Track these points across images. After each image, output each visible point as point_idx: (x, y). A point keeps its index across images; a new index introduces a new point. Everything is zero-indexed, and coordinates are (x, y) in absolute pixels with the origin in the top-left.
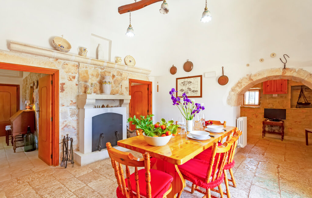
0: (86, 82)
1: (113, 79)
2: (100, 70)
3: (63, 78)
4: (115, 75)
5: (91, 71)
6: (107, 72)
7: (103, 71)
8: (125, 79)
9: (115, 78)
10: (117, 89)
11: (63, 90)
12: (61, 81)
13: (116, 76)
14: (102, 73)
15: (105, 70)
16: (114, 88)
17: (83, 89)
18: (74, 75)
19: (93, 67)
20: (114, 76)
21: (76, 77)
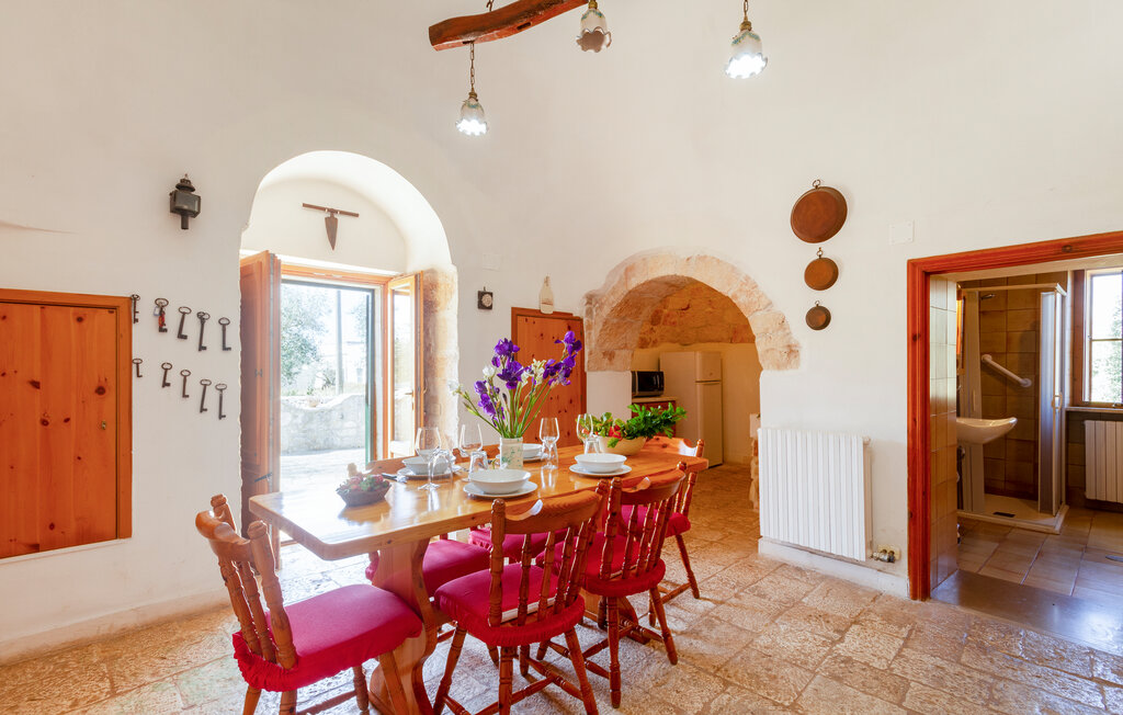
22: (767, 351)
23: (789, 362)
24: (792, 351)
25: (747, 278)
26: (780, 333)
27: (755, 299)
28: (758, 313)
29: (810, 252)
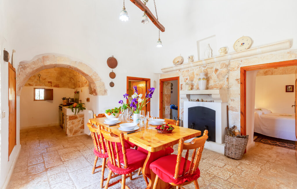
0: (192, 81)
1: (215, 73)
2: (203, 69)
3: (181, 81)
4: (219, 68)
5: (196, 71)
6: (209, 68)
7: (206, 68)
8: (236, 69)
9: (218, 72)
10: (221, 83)
11: (181, 88)
12: (180, 83)
13: (220, 70)
14: (205, 71)
15: (207, 67)
16: (217, 83)
17: (191, 87)
18: (187, 78)
19: (198, 68)
20: (216, 70)
21: (188, 79)
22: (100, 91)
23: (105, 94)
24: (105, 91)
25: (95, 72)
26: (103, 87)
27: (97, 78)
28: (98, 82)
29: (110, 70)
